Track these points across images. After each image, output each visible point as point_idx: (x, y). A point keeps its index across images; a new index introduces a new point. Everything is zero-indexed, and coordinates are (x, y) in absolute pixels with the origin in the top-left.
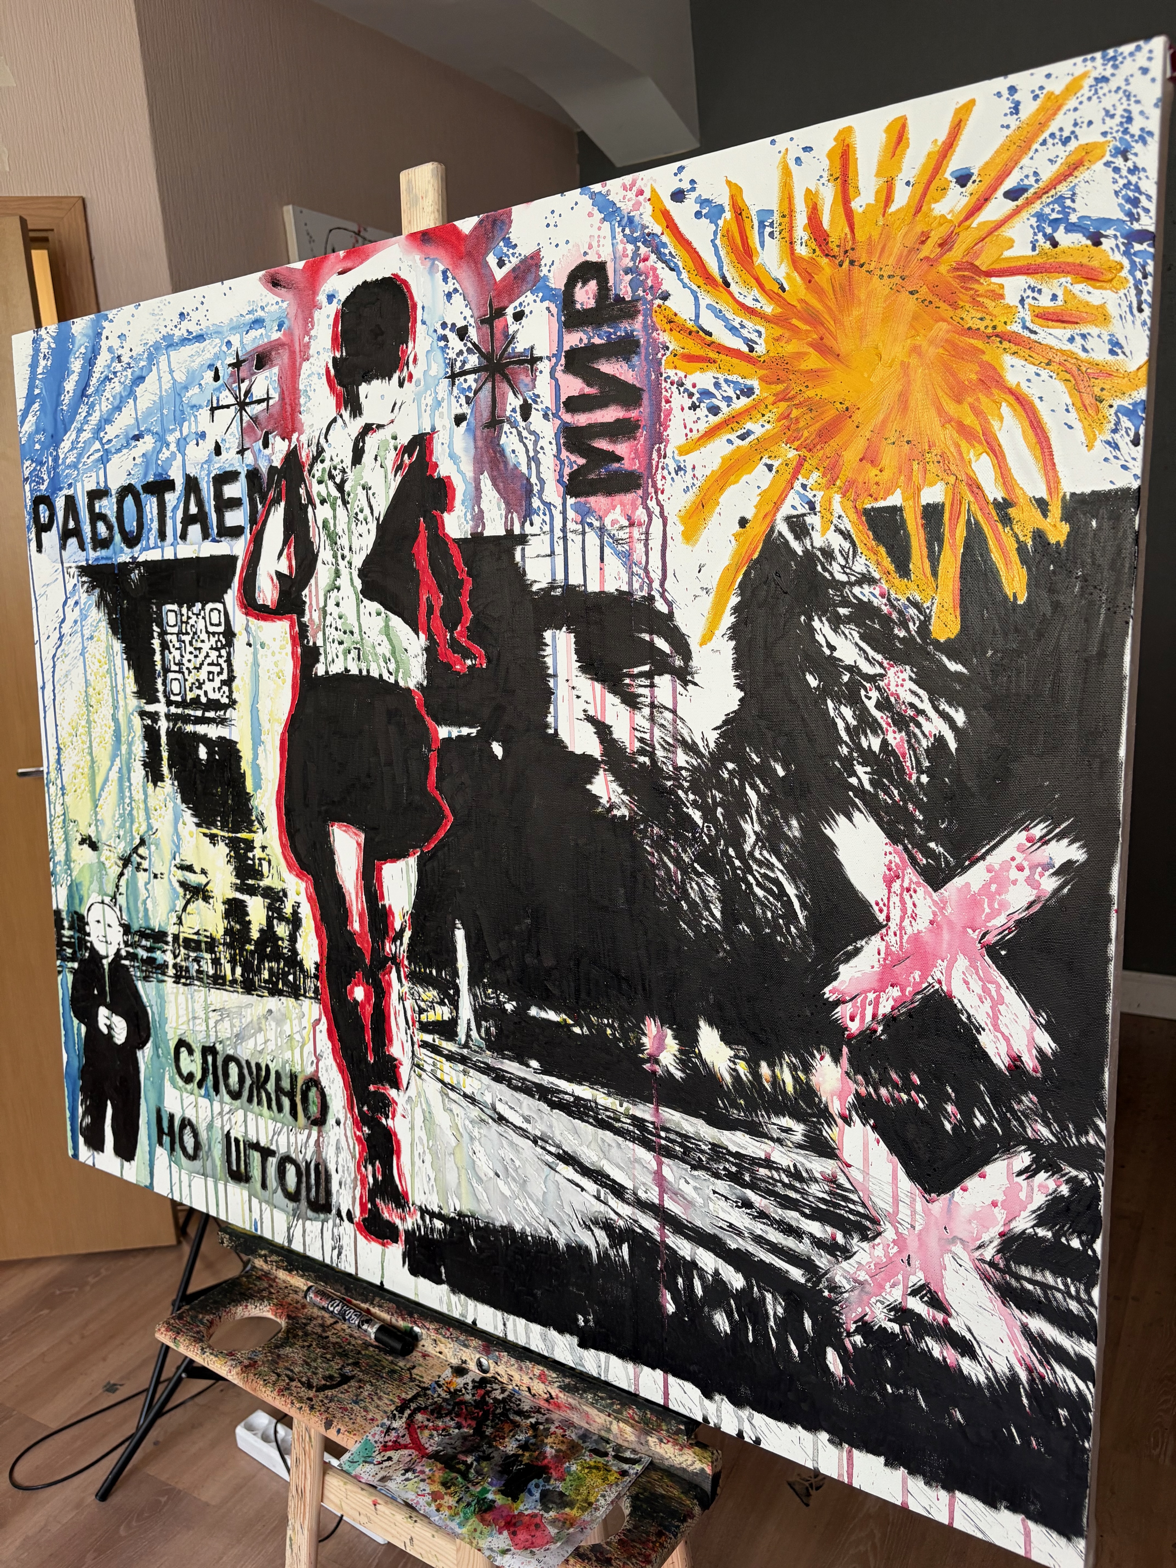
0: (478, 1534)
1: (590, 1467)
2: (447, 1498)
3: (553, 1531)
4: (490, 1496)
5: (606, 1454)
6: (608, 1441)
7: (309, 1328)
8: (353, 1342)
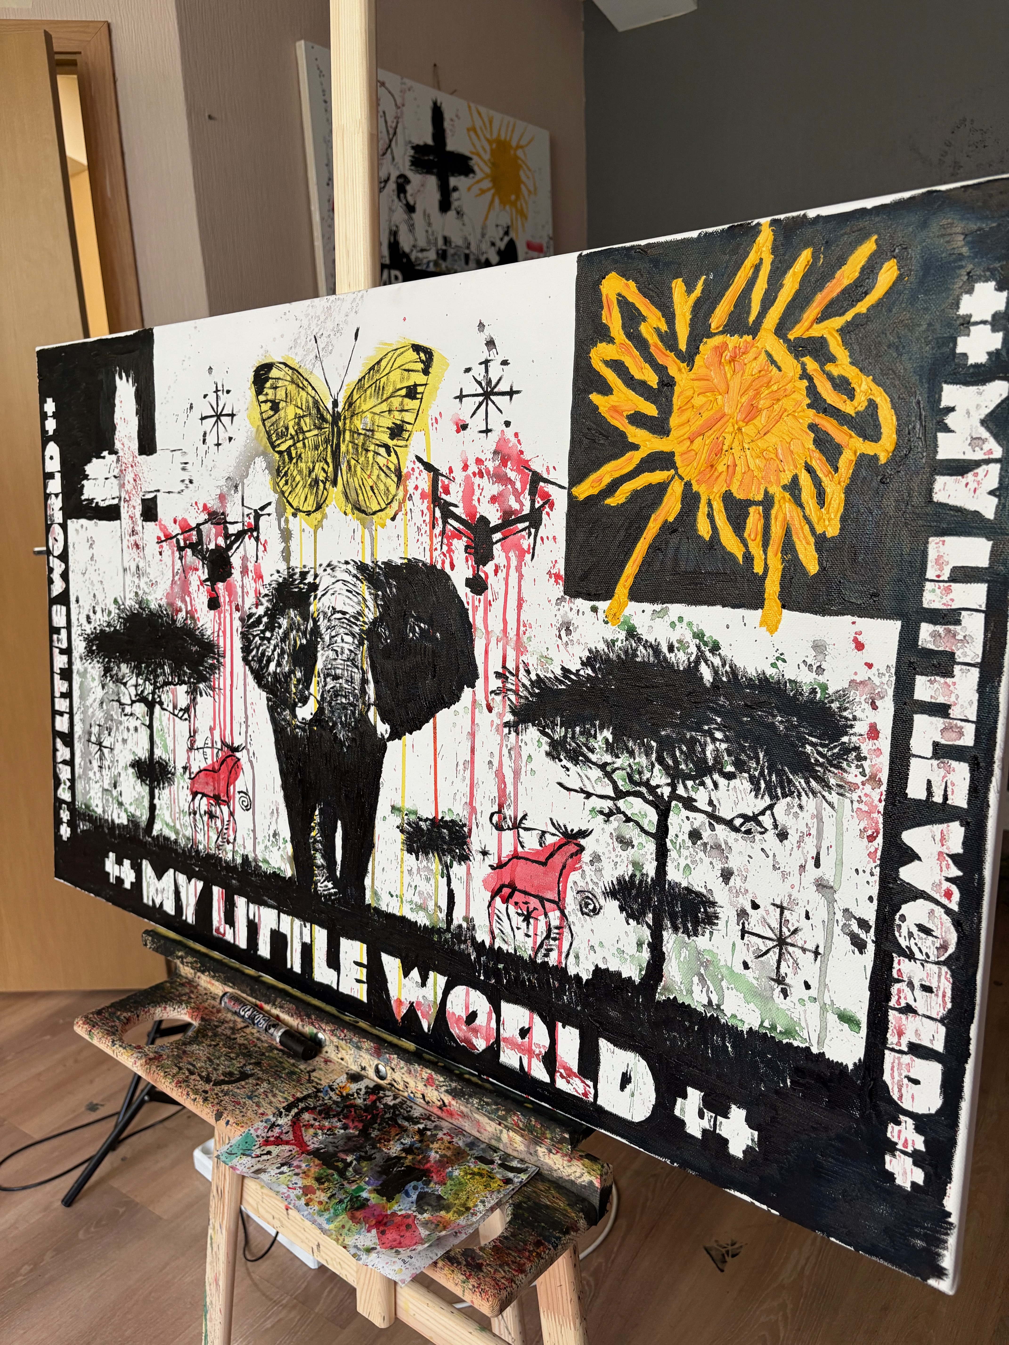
0: (345, 1230)
1: (473, 1174)
2: (318, 1193)
3: (423, 1232)
4: (365, 1195)
5: (492, 1162)
6: (496, 1150)
7: (219, 1030)
8: (259, 1044)
